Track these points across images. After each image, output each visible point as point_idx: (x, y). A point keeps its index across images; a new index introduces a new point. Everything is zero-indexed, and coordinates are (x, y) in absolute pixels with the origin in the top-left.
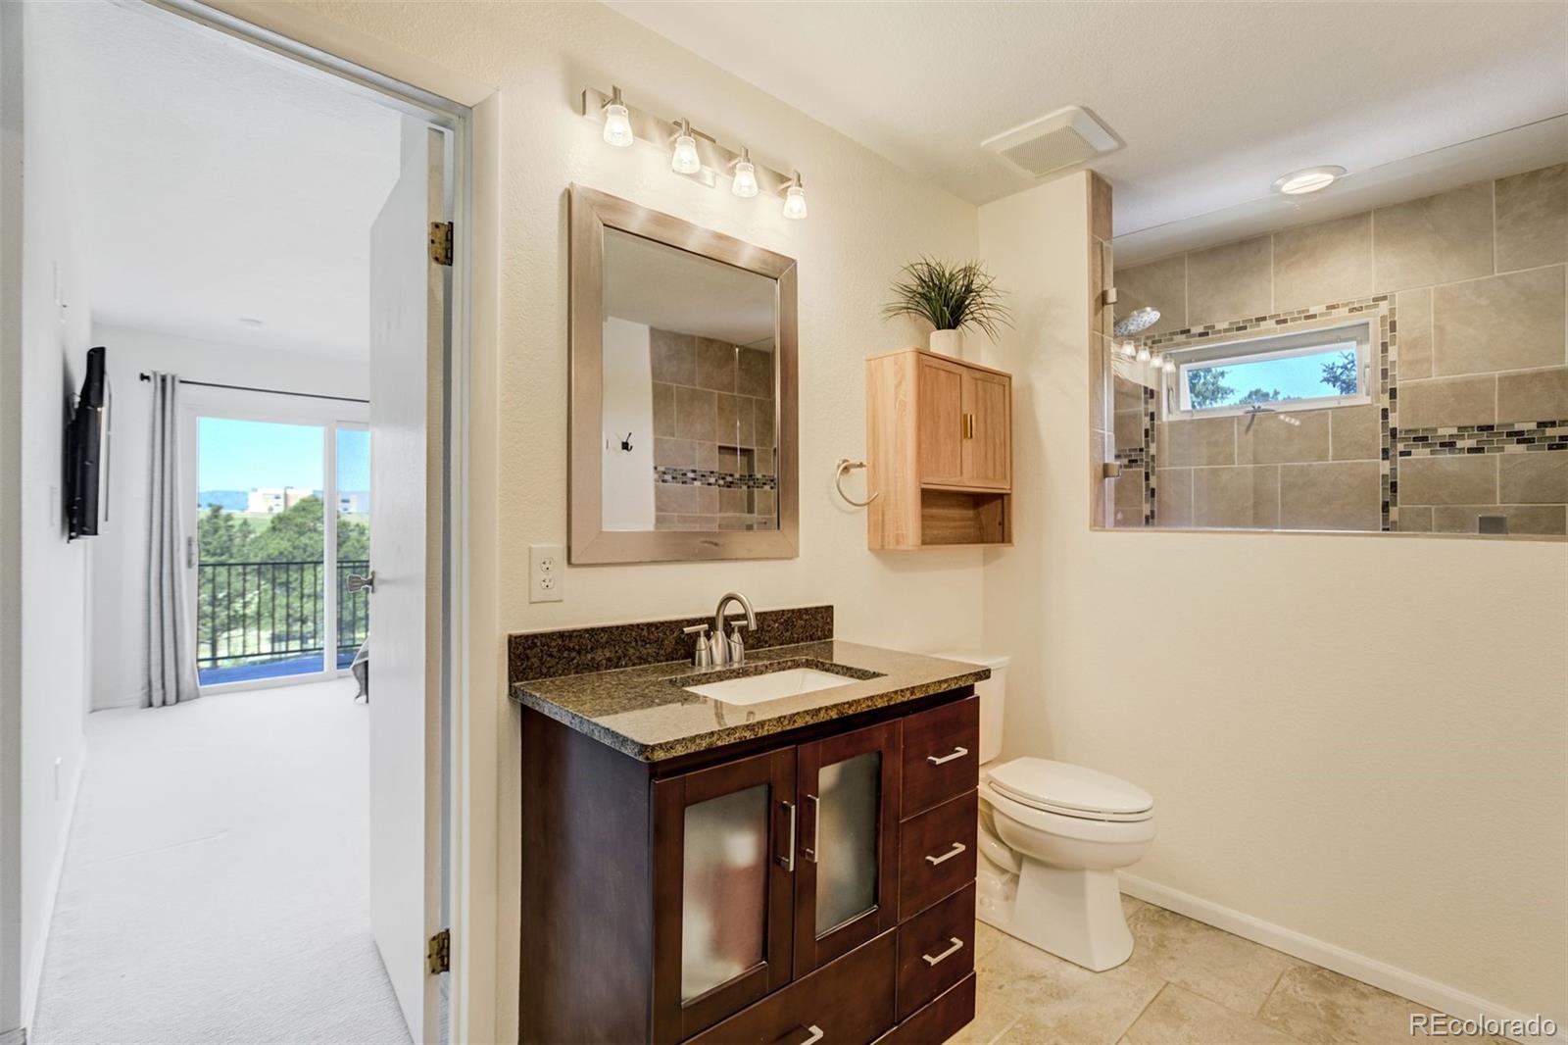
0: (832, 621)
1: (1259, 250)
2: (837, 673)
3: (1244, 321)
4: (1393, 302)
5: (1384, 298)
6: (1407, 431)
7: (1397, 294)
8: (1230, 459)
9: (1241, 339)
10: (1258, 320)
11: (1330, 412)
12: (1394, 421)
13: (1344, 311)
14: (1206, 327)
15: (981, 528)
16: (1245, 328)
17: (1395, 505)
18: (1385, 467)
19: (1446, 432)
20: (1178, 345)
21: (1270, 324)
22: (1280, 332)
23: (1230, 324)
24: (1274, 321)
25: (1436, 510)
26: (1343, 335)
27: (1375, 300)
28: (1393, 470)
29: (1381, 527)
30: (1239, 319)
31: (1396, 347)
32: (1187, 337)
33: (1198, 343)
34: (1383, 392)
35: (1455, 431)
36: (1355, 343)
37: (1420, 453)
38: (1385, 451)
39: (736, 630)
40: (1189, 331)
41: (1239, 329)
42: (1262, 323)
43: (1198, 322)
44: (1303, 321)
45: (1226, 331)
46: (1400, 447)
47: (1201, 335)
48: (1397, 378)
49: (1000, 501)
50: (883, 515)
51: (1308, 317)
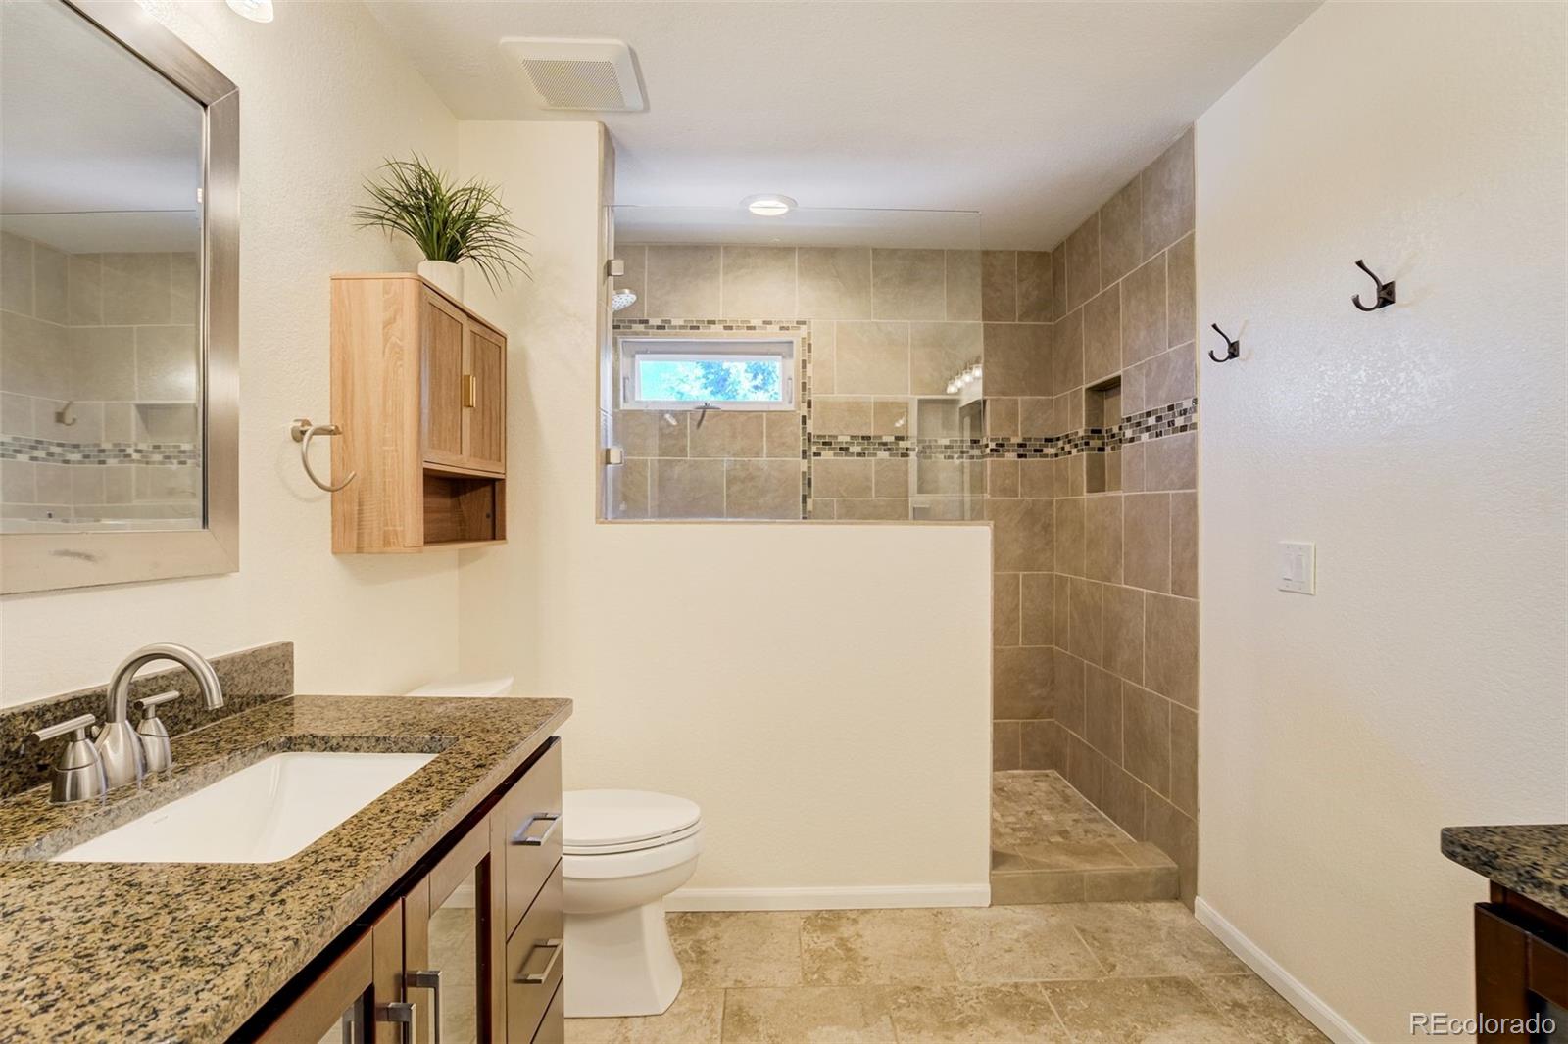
0: (292, 667)
1: (711, 257)
2: (356, 750)
3: (697, 321)
4: (809, 328)
5: (804, 323)
6: (819, 436)
7: (813, 321)
8: (683, 451)
9: (693, 337)
10: (709, 322)
11: (765, 414)
12: (810, 427)
13: (776, 328)
14: (663, 321)
15: (462, 521)
16: (698, 328)
17: (810, 497)
18: (803, 465)
19: (844, 439)
20: (636, 334)
21: (718, 328)
22: (727, 337)
23: (685, 321)
24: (722, 327)
25: (837, 501)
26: (773, 349)
27: (798, 323)
28: (809, 468)
29: (801, 516)
30: (693, 318)
31: (811, 365)
32: (646, 328)
33: (654, 335)
34: (803, 402)
35: (848, 439)
36: (780, 357)
37: (828, 455)
38: (804, 452)
39: (151, 712)
40: (646, 322)
41: (692, 328)
42: (713, 326)
43: (656, 315)
44: (745, 331)
45: (681, 327)
46: (814, 449)
47: (659, 327)
48: (813, 391)
49: (488, 489)
50: (360, 505)
51: (749, 328)
